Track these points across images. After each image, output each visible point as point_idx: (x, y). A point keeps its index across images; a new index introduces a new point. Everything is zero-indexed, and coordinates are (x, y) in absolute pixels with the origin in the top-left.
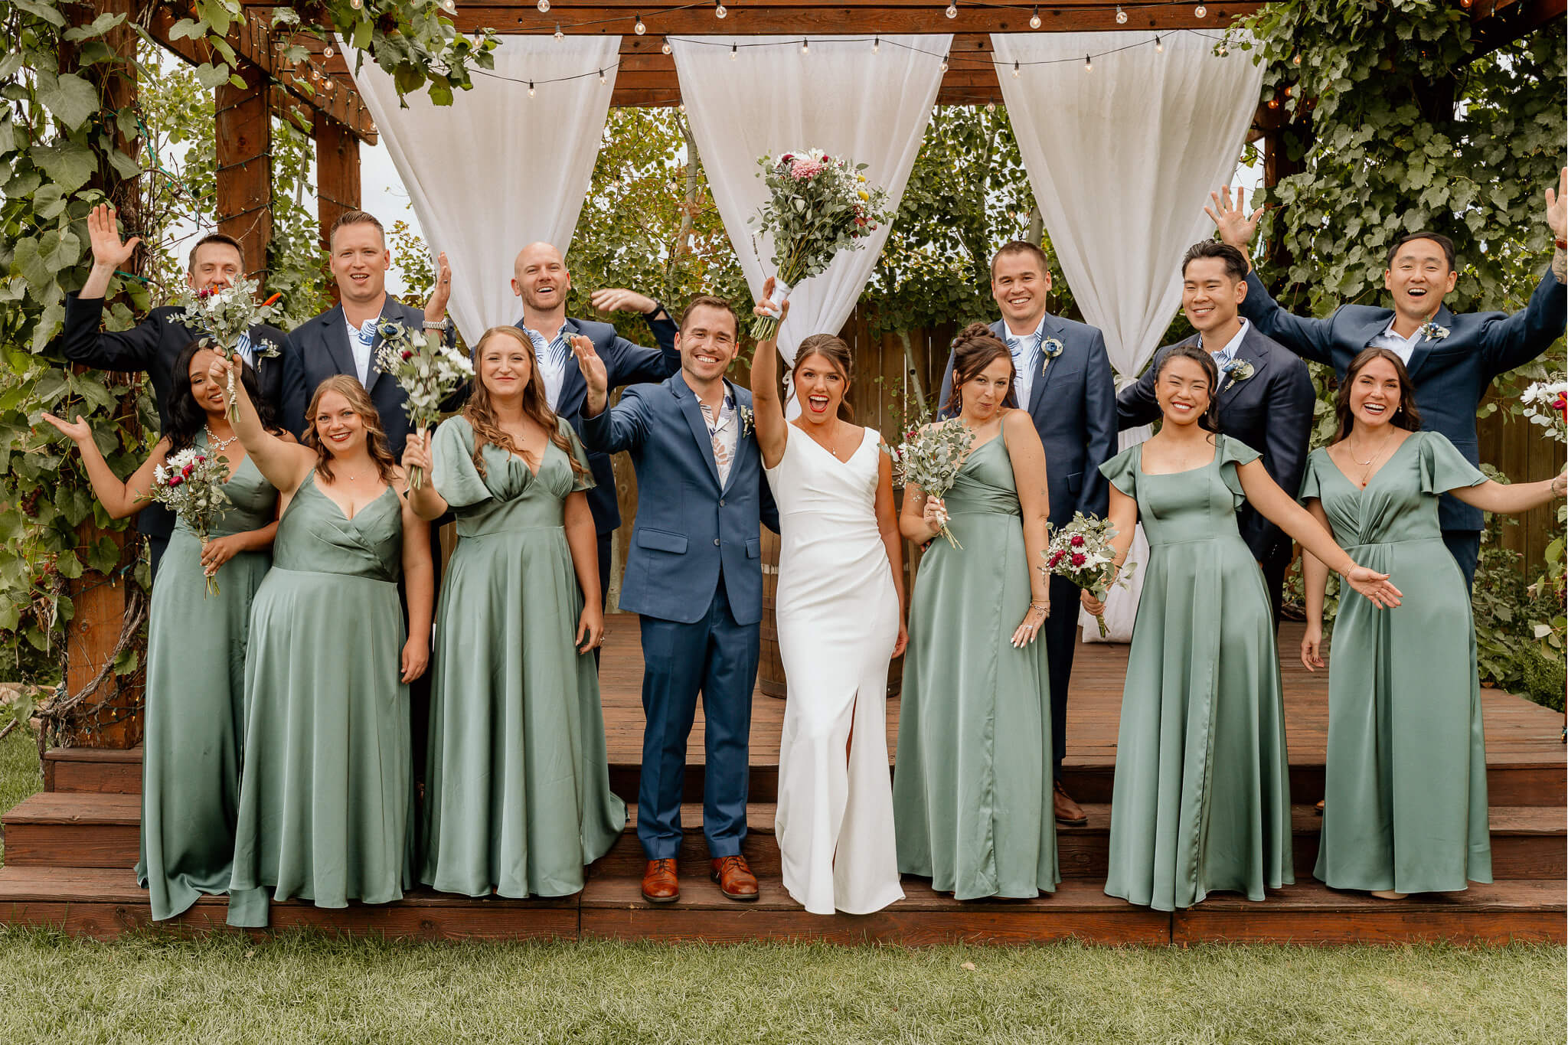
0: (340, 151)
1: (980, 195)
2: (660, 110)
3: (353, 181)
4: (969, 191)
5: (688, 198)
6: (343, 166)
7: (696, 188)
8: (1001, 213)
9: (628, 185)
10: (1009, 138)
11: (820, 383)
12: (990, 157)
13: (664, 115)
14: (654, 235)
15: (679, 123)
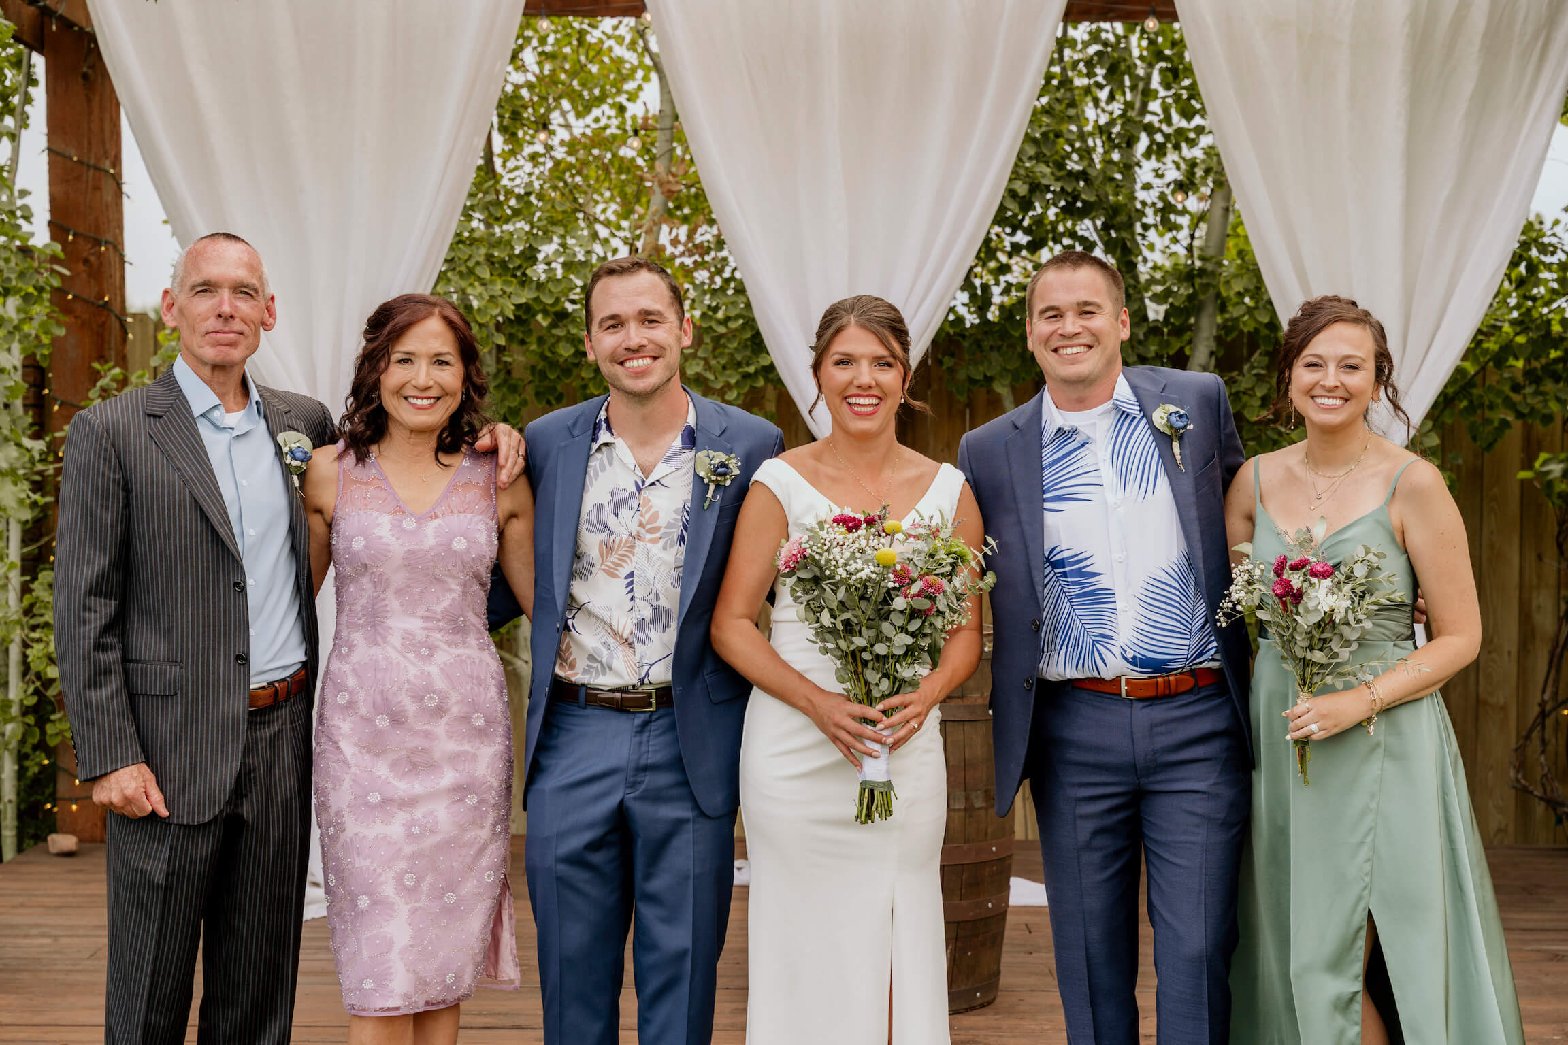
0: (85, 77)
1: (1128, 168)
2: (615, 21)
3: (107, 127)
4: (1111, 162)
5: (660, 166)
6: (89, 101)
7: (673, 150)
8: (1162, 197)
9: (562, 143)
10: (1174, 74)
11: (865, 373)
12: (1144, 105)
13: (622, 31)
14: (607, 224)
15: (646, 42)
